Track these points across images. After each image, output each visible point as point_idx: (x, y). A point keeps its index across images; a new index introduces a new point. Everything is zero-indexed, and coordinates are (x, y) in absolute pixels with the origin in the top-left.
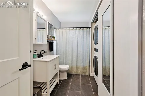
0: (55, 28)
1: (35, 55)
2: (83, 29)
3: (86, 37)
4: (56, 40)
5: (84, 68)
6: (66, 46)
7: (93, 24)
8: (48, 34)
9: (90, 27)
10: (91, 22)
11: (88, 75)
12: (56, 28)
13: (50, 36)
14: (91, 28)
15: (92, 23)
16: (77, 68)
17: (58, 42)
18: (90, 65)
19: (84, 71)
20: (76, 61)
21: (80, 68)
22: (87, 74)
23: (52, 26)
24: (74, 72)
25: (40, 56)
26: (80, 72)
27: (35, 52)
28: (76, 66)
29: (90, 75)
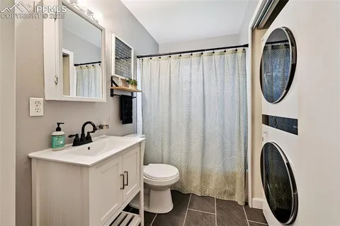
0: (138, 57)
1: (56, 139)
2: (221, 54)
3: (234, 79)
4: (141, 91)
5: (228, 179)
6: (170, 108)
7: (258, 32)
8: (113, 73)
9: (247, 46)
10: (250, 26)
11: (241, 203)
12: (142, 57)
13: (120, 77)
14: (249, 50)
15: (253, 30)
16: (204, 177)
17: (147, 95)
18: (249, 171)
19: (227, 188)
20: (200, 155)
21: (214, 178)
22: (238, 199)
23: (131, 49)
24: (194, 187)
25: (81, 140)
26: (212, 190)
27: (59, 129)
28: (199, 170)
29: (247, 204)
